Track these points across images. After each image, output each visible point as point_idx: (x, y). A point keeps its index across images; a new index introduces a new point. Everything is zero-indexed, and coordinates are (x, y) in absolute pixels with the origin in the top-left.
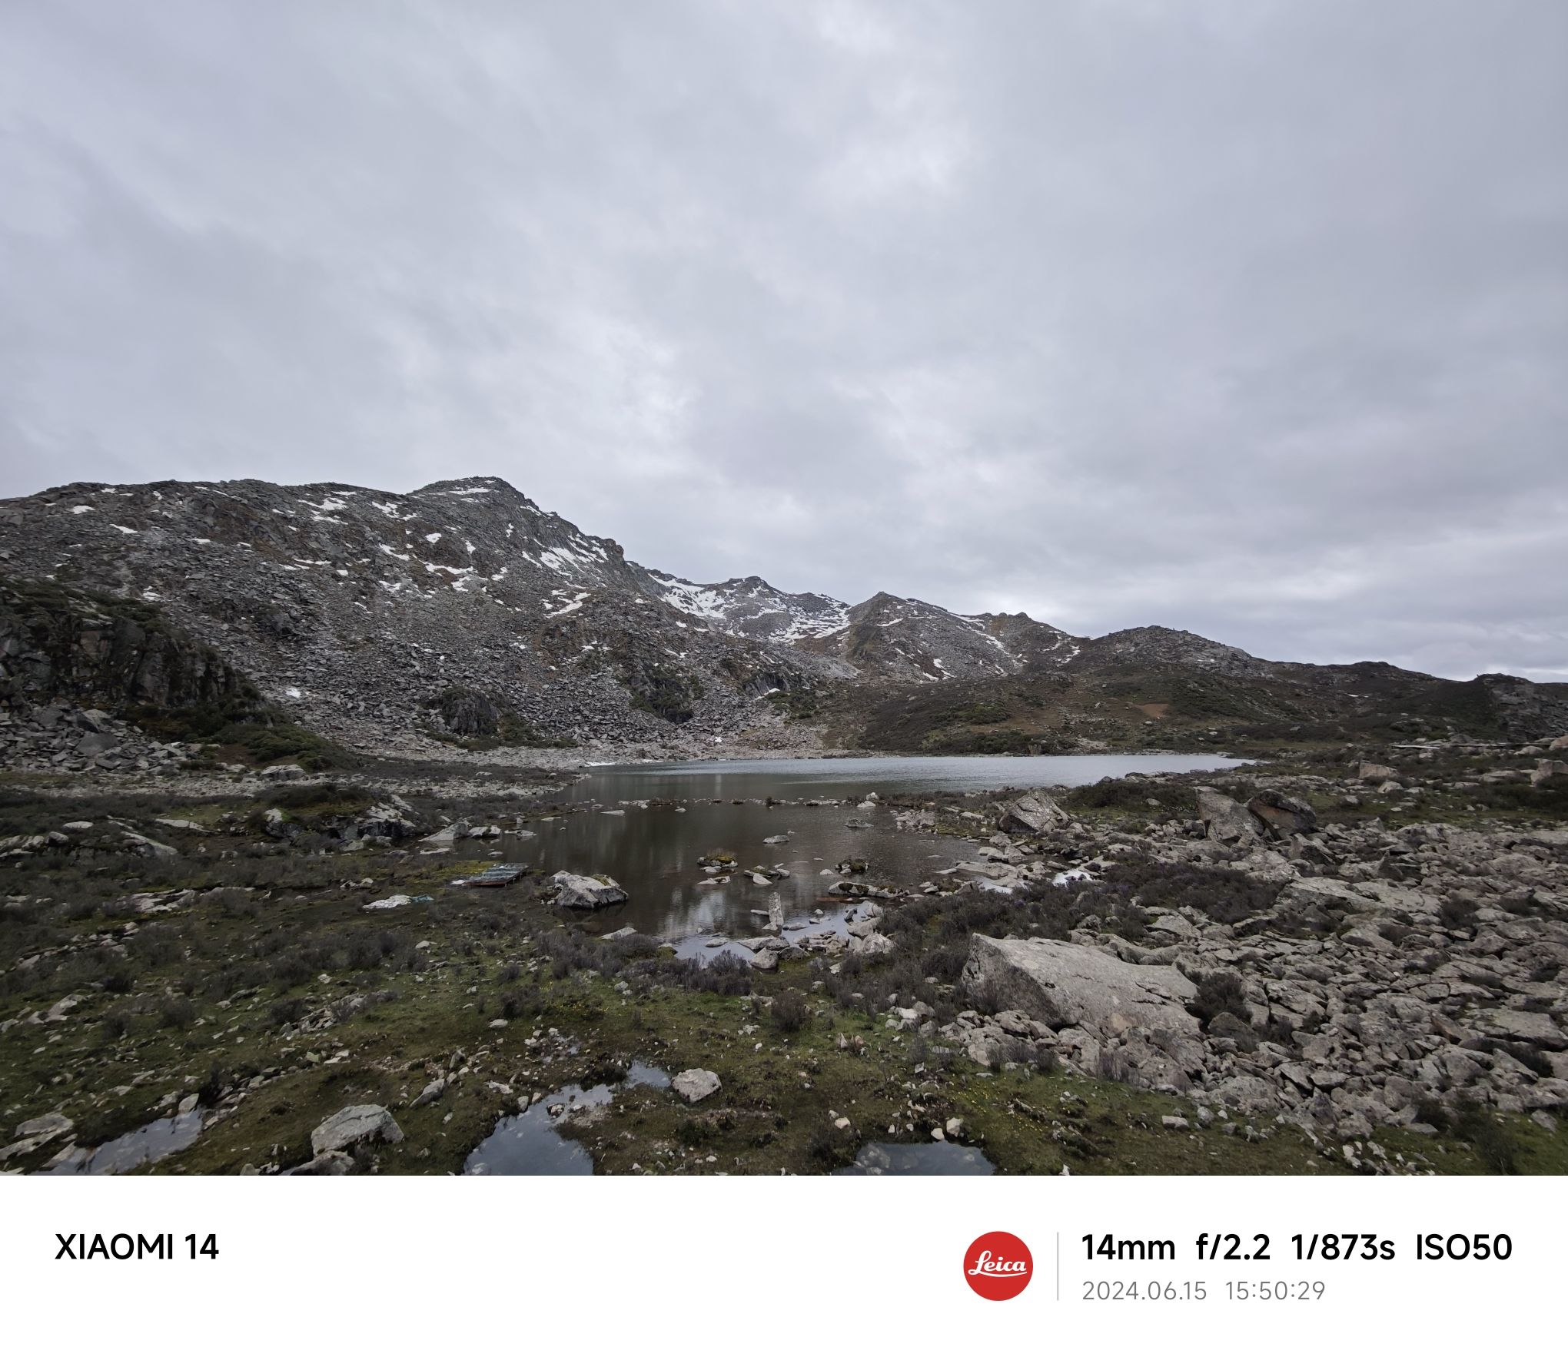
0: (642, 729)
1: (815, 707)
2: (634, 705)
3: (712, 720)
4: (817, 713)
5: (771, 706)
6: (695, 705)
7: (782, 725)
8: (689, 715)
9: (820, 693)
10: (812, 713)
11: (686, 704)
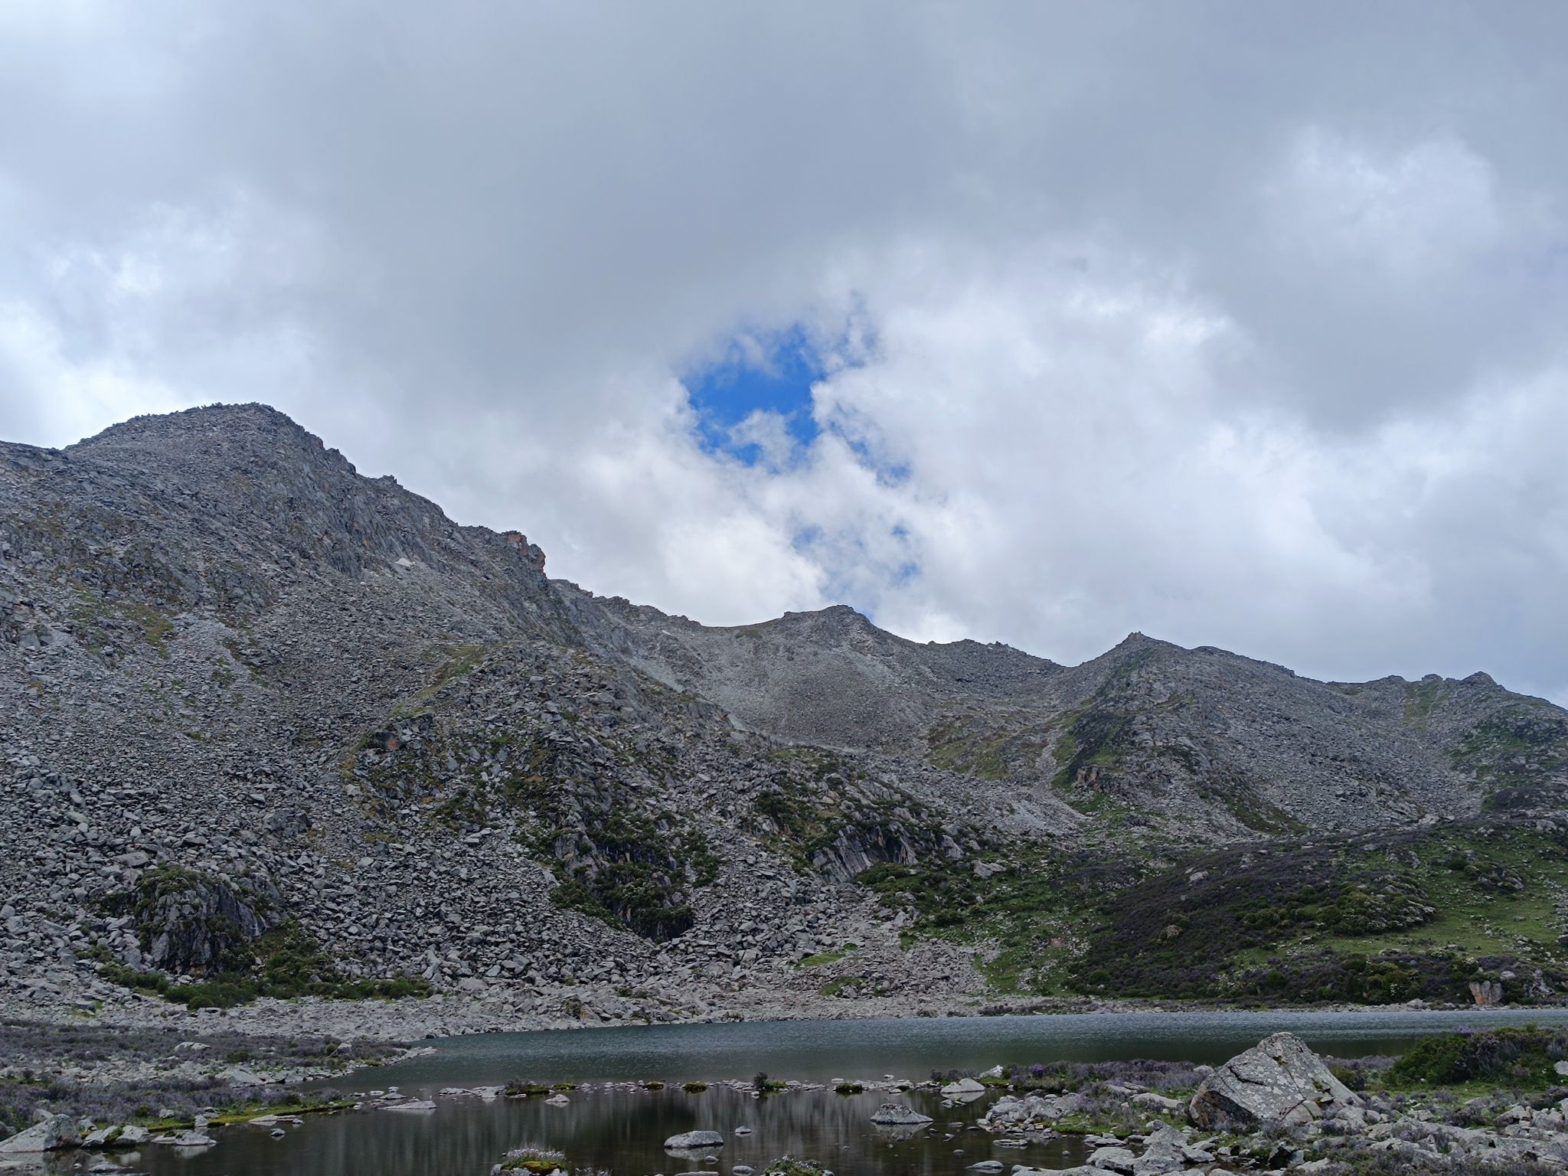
0: (581, 956)
1: (971, 900)
2: (561, 901)
3: (734, 931)
4: (976, 913)
5: (872, 898)
6: (697, 897)
7: (896, 940)
8: (685, 921)
9: (982, 869)
10: (966, 912)
11: (677, 897)
